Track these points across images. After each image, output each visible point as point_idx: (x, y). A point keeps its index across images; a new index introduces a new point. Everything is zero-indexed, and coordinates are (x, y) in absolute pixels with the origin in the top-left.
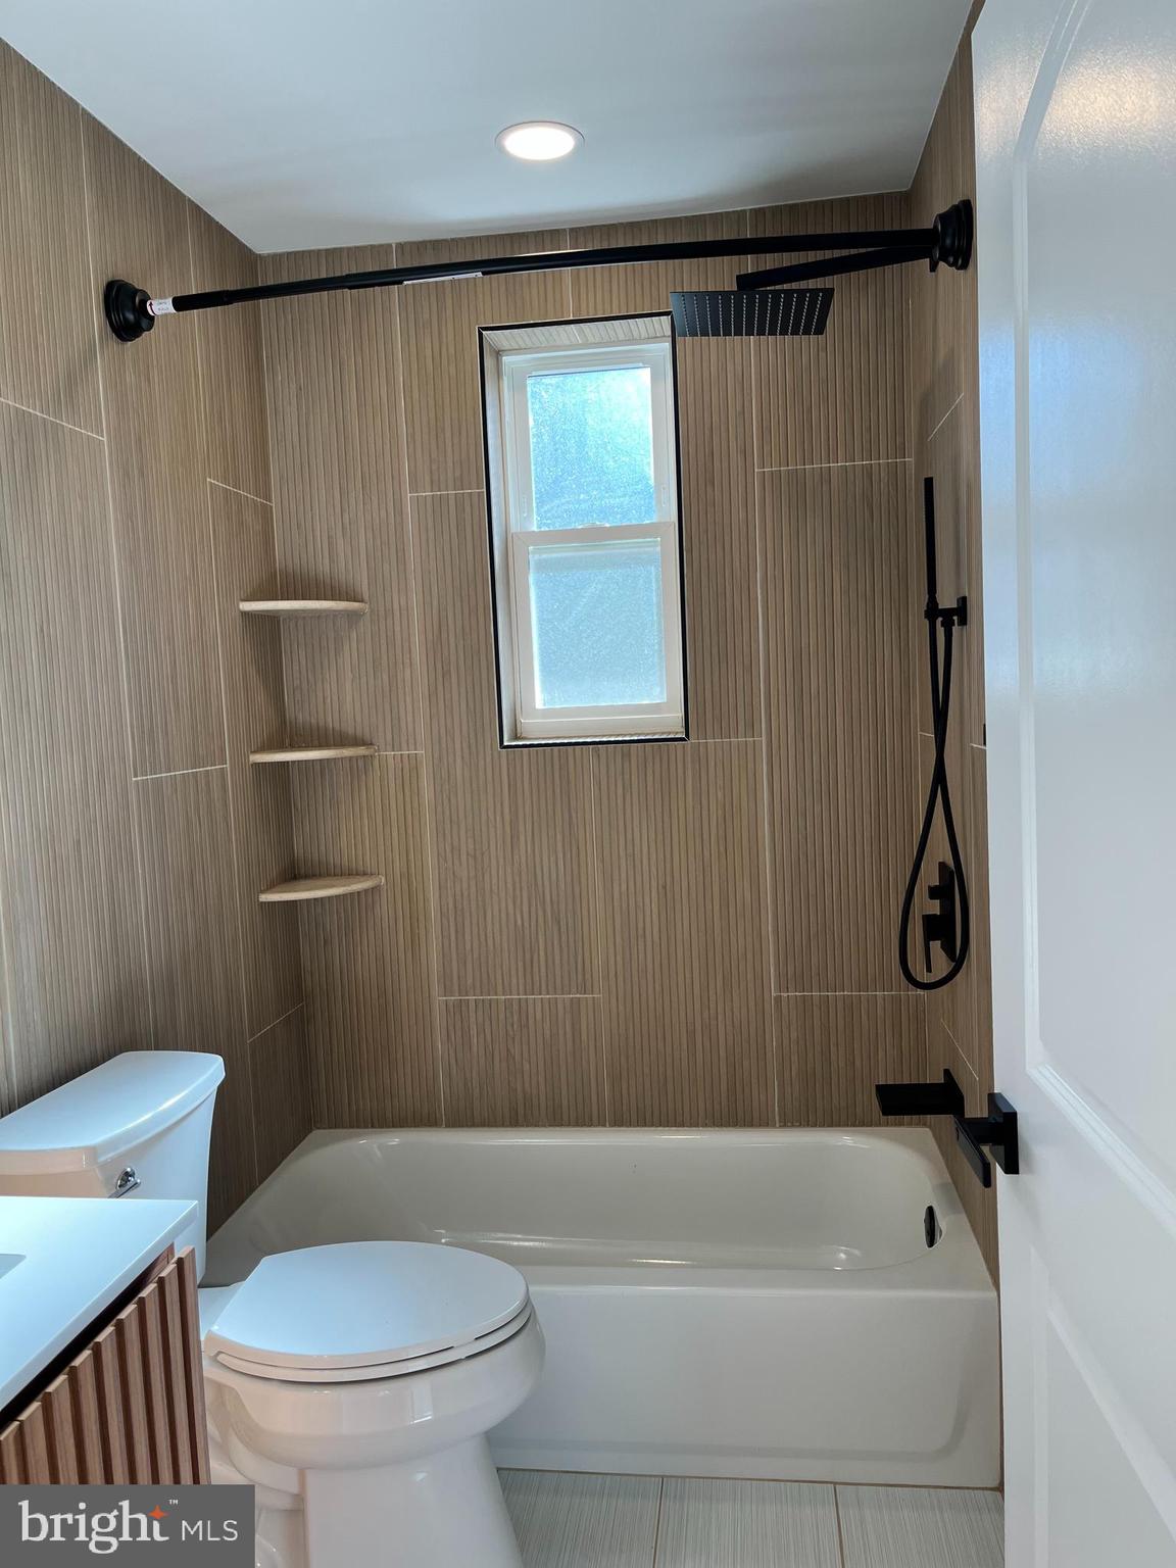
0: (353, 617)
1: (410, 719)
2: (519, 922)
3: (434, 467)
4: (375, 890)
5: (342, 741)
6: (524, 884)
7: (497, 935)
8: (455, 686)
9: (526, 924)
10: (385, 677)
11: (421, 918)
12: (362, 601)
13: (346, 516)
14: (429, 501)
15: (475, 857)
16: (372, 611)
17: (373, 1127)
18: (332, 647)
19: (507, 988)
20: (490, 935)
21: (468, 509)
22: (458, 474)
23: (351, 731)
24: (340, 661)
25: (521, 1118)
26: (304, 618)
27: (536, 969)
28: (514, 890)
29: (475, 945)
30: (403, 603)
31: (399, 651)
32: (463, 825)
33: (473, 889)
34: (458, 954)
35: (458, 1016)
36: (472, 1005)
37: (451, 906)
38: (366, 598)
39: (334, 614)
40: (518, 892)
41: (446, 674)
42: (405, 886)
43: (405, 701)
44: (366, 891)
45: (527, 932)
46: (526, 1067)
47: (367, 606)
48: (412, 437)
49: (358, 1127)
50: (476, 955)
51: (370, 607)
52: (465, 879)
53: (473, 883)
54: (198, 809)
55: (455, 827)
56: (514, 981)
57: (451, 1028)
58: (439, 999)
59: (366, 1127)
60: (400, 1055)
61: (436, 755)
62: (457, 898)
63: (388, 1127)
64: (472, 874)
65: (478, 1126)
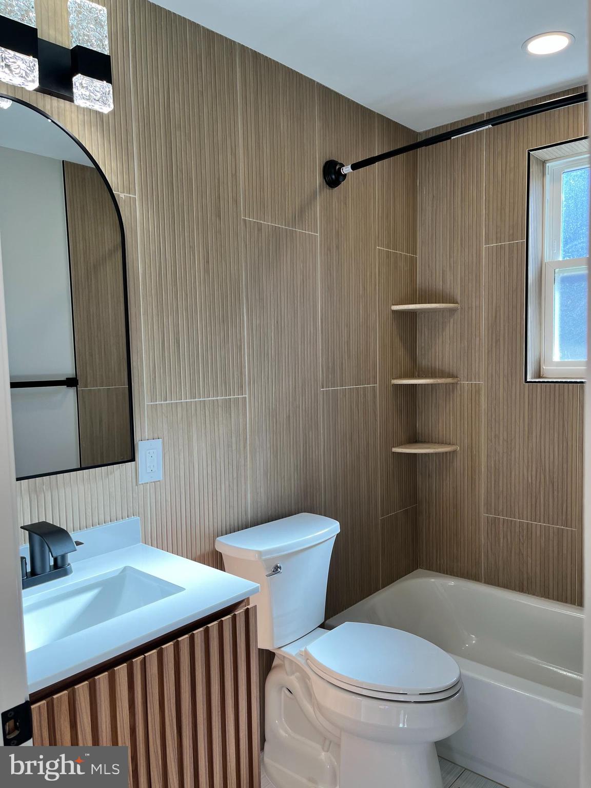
0: (452, 311)
1: (477, 365)
2: (530, 481)
3: (499, 230)
4: (455, 452)
5: (442, 374)
6: (534, 460)
7: (517, 485)
8: (502, 348)
9: (534, 482)
10: (466, 343)
11: (477, 472)
12: (457, 303)
13: (452, 259)
14: (494, 249)
15: (507, 442)
16: (462, 308)
17: (447, 574)
18: (441, 326)
19: (521, 516)
20: (513, 484)
21: (515, 252)
22: (511, 232)
23: (447, 370)
24: (444, 334)
25: (525, 588)
26: (428, 312)
27: (538, 508)
28: (528, 462)
29: (505, 490)
30: (478, 303)
31: (473, 329)
32: (501, 423)
33: (505, 459)
34: (495, 493)
35: (493, 525)
36: (501, 521)
37: (493, 465)
38: (459, 301)
39: (443, 310)
40: (530, 464)
41: (497, 341)
42: (470, 453)
43: (475, 356)
44: (450, 452)
45: (534, 486)
46: (530, 561)
47: (459, 306)
48: (487, 215)
49: (440, 572)
50: (505, 495)
51: (461, 306)
52: (501, 452)
53: (505, 455)
54: (357, 405)
55: (497, 425)
56: (525, 512)
57: (489, 531)
58: (484, 515)
59: (444, 573)
60: (462, 539)
61: (490, 385)
62: (496, 462)
63: (454, 576)
64: (505, 451)
65: (501, 587)
